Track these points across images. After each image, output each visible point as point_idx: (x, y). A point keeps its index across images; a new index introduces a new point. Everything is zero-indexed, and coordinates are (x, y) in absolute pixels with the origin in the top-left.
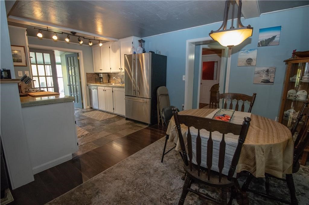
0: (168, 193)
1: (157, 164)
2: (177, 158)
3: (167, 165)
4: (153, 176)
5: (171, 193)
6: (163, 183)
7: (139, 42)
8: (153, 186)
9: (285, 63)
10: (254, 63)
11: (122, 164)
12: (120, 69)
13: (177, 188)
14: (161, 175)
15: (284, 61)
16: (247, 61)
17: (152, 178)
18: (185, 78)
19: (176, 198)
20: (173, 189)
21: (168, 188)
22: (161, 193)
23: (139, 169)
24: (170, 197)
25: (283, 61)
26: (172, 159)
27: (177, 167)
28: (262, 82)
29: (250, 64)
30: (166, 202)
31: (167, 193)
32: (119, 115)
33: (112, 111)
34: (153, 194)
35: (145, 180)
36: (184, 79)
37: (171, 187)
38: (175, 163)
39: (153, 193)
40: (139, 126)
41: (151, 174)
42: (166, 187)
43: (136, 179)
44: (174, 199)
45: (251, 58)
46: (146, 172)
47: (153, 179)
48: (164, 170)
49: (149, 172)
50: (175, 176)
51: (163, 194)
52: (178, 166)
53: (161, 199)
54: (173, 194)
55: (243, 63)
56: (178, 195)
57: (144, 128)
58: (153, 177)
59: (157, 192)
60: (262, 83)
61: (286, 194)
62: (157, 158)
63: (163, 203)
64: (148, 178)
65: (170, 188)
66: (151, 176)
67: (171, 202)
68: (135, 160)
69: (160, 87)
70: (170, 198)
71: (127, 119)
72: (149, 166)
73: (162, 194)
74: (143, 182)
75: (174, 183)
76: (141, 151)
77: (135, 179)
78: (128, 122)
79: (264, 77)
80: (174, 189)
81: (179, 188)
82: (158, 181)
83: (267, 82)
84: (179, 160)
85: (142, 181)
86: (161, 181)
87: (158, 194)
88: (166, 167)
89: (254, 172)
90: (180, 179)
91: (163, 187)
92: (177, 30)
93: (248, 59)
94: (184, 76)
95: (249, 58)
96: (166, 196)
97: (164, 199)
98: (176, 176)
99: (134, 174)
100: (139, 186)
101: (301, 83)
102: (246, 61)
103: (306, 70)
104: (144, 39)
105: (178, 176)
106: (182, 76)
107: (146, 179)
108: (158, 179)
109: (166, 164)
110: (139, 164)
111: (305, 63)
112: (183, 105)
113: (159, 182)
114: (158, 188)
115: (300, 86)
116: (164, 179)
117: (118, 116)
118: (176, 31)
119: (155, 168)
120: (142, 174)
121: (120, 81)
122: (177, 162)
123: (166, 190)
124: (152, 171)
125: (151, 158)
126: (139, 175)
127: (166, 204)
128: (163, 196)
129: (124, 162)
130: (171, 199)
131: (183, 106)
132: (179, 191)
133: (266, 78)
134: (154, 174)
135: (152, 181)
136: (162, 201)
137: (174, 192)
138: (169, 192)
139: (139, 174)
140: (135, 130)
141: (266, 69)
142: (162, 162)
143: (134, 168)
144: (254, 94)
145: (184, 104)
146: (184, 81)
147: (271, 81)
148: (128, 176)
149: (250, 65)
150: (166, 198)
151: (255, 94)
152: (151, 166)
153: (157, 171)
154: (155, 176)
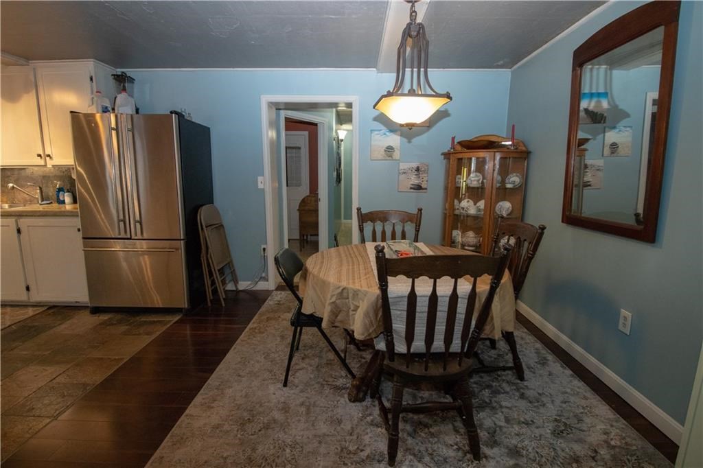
0: (346, 441)
1: (276, 393)
2: (311, 366)
3: (301, 387)
4: (288, 422)
5: (351, 437)
6: (323, 428)
7: (115, 79)
8: (306, 445)
9: (443, 156)
10: (397, 155)
11: (184, 434)
12: (39, 156)
13: (355, 422)
14: (304, 413)
15: (442, 154)
16: (385, 151)
17: (290, 428)
18: (265, 182)
19: (368, 443)
20: (349, 427)
21: (338, 432)
22: (333, 448)
23: (243, 424)
24: (356, 447)
25: (440, 153)
26: (301, 372)
27: (325, 383)
28: (411, 188)
29: (391, 156)
30: (355, 459)
31: (344, 443)
32: (52, 304)
33: (22, 296)
34: (319, 459)
35: (278, 441)
36: (260, 186)
37: (342, 426)
38: (312, 376)
39: (316, 458)
40: (154, 322)
41: (282, 421)
42: (332, 431)
43: (254, 450)
44: (365, 446)
45: (392, 145)
46: (266, 421)
47: (294, 430)
48: (301, 400)
49: (274, 420)
50: (333, 402)
51: (339, 449)
52: (324, 380)
53: (343, 460)
54: (358, 438)
55: (380, 154)
56: (367, 434)
57: (172, 323)
58: (289, 425)
59: (322, 450)
60: (412, 190)
61: (495, 359)
62: (266, 382)
63: (352, 464)
64: (281, 435)
65: (342, 428)
66: (284, 427)
67: (366, 455)
68: (213, 407)
69: (204, 207)
70: (358, 448)
71: (96, 311)
72: (261, 406)
73: (337, 449)
74: (277, 448)
75: (341, 416)
76: (213, 380)
77: (249, 451)
78: (104, 317)
79: (414, 180)
80: (352, 428)
81: (358, 422)
82: (308, 429)
83: (418, 188)
84: (317, 367)
85: (272, 447)
86: (313, 425)
87: (329, 453)
88: (302, 391)
89: (491, 332)
90: (346, 403)
91: (328, 435)
92: (233, 68)
93: (387, 148)
94: (260, 179)
95: (388, 145)
96: (346, 448)
97: (348, 456)
98: (336, 403)
99: (237, 441)
100: (273, 461)
101: (468, 188)
102: (383, 151)
103: (472, 169)
104: (130, 72)
105: (339, 401)
106: (257, 180)
107: (278, 437)
108: (306, 425)
109: (297, 387)
110: (233, 413)
111: (471, 159)
112: (263, 246)
113: (312, 428)
114: (320, 442)
115: (467, 194)
116: (316, 418)
117: (51, 308)
118: (231, 69)
119: (280, 406)
120: (260, 431)
121: (38, 196)
122: (316, 372)
123: (339, 438)
124: (278, 415)
125: (251, 388)
126: (252, 437)
127: (359, 463)
128: (342, 450)
129: (183, 425)
130: (360, 448)
131: (264, 249)
132: (362, 425)
133: (416, 182)
134: (288, 419)
135: (295, 436)
136: (346, 462)
137: (355, 432)
138: (347, 438)
139: (252, 435)
140: (148, 334)
141: (415, 165)
142: (285, 385)
143: (226, 427)
144: (418, 209)
145: (266, 244)
146: (264, 189)
147: (423, 186)
148: (225, 455)
149: (390, 158)
150: (349, 453)
151: (420, 210)
152: (266, 404)
153: (289, 408)
154: (293, 420)
